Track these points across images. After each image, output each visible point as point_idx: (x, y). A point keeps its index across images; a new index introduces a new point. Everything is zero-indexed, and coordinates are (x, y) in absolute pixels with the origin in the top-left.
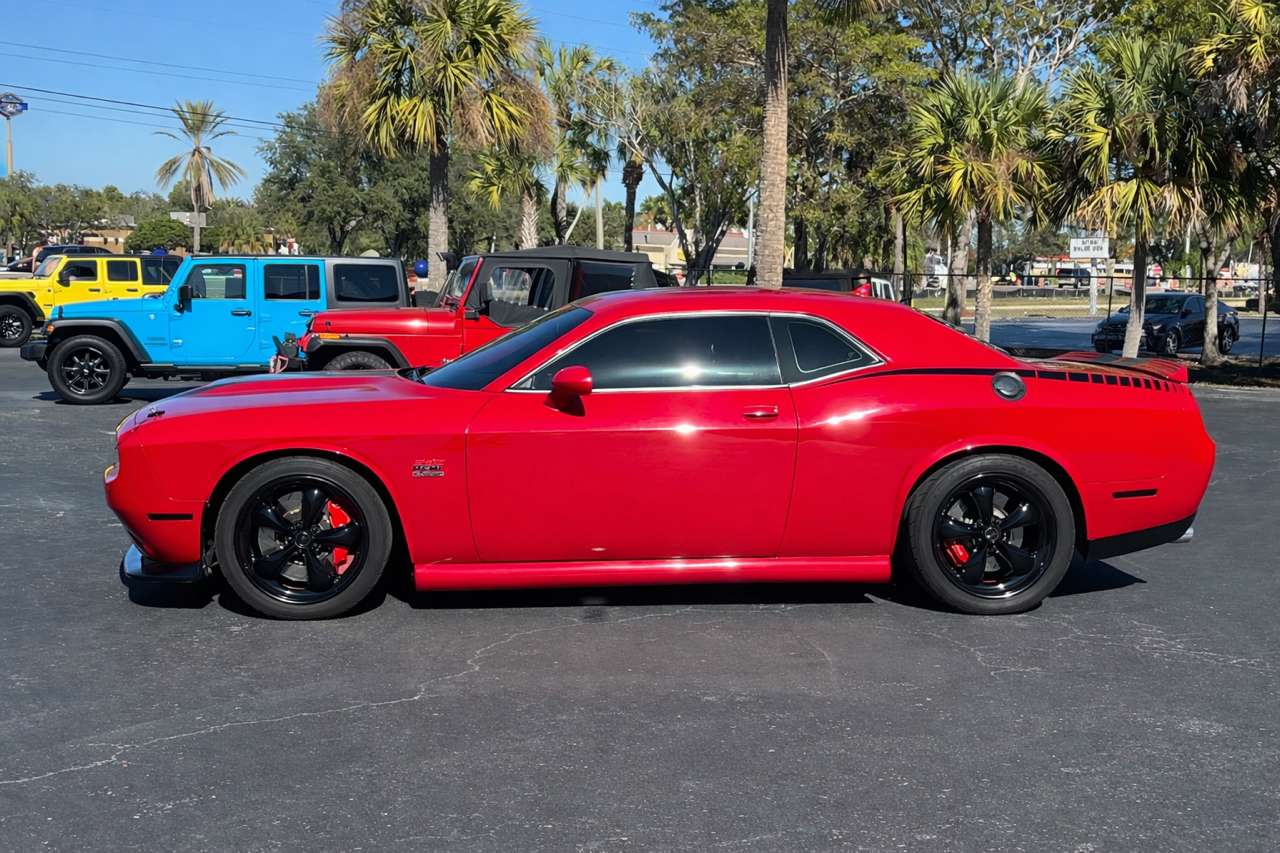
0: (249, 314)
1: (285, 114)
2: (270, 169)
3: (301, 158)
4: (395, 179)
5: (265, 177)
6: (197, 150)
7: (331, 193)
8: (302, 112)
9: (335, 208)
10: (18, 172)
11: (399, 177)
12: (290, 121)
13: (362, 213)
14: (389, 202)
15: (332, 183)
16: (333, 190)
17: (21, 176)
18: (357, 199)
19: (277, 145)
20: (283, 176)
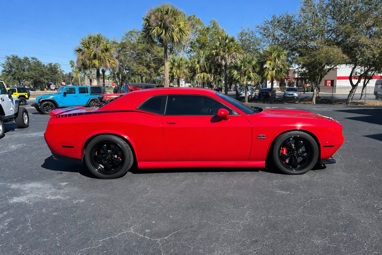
0: (76, 96)
5: (2, 70)
8: (12, 57)
12: (8, 58)
19: (5, 64)
20: (7, 70)
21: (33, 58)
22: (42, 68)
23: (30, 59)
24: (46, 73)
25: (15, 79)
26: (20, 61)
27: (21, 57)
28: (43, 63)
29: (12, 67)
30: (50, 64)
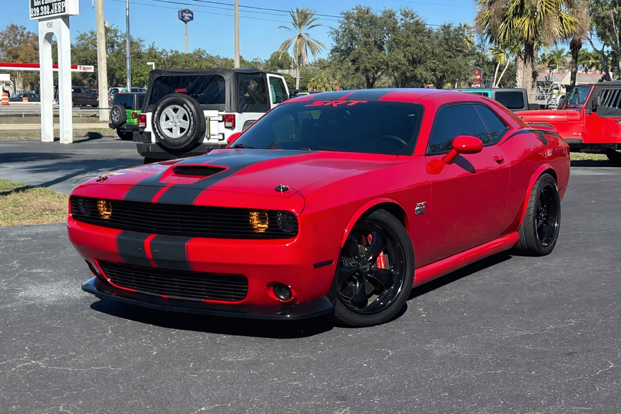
1: (345, 12)
2: (335, 44)
3: (354, 38)
4: (404, 48)
5: (332, 48)
6: (300, 36)
7: (370, 56)
8: (355, 11)
9: (372, 65)
10: (197, 49)
11: (407, 46)
12: (348, 17)
13: (386, 68)
14: (401, 61)
15: (370, 51)
16: (371, 54)
17: (199, 51)
18: (384, 59)
19: (340, 30)
20: (343, 48)
21: (406, 14)
22: (426, 39)
23: (399, 16)
24: (433, 53)
25: (357, 70)
26: (373, 21)
27: (377, 12)
28: (428, 27)
29: (355, 39)
30: (446, 28)
